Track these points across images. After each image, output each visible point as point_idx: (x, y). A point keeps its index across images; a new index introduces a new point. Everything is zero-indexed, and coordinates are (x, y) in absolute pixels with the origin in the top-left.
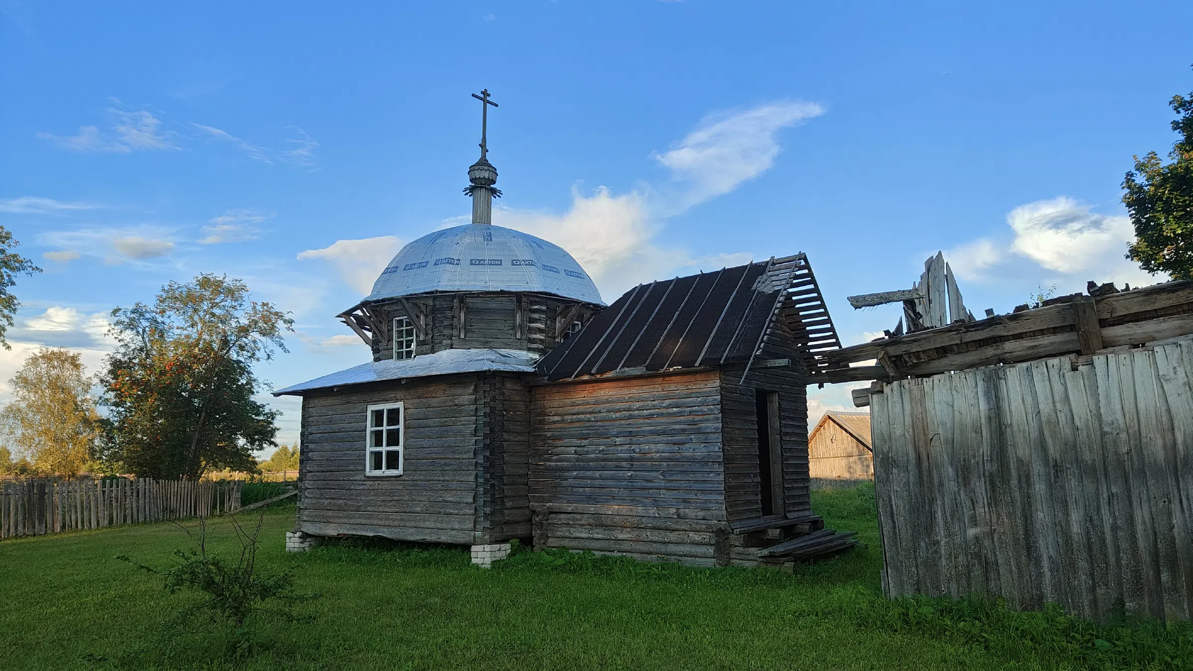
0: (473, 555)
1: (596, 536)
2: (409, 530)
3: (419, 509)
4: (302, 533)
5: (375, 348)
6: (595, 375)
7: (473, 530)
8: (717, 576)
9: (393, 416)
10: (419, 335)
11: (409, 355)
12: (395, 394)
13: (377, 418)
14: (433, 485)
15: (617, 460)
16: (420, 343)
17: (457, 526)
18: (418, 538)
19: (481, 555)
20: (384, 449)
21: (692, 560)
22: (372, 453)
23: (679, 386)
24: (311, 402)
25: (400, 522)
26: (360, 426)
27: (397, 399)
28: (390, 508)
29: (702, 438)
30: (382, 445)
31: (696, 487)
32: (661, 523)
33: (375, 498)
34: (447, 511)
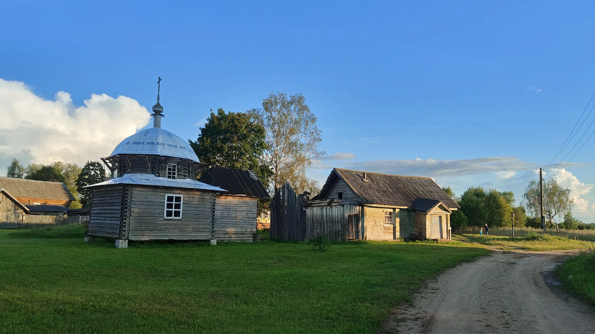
0: (211, 243)
1: (226, 237)
2: (184, 237)
3: (188, 230)
4: (129, 240)
5: (156, 171)
6: (234, 194)
7: (209, 236)
8: (253, 244)
9: (178, 199)
10: (178, 172)
11: (174, 178)
12: (179, 192)
13: (170, 199)
14: (194, 222)
15: (232, 217)
16: (179, 175)
17: (204, 235)
18: (188, 239)
19: (214, 242)
20: (173, 210)
21: (247, 241)
22: (167, 211)
23: (249, 200)
24: (133, 188)
25: (180, 234)
26: (162, 201)
27: (179, 194)
28: (176, 230)
29: (253, 213)
30: (172, 208)
31: (251, 224)
32: (243, 233)
33: (169, 226)
34: (200, 230)
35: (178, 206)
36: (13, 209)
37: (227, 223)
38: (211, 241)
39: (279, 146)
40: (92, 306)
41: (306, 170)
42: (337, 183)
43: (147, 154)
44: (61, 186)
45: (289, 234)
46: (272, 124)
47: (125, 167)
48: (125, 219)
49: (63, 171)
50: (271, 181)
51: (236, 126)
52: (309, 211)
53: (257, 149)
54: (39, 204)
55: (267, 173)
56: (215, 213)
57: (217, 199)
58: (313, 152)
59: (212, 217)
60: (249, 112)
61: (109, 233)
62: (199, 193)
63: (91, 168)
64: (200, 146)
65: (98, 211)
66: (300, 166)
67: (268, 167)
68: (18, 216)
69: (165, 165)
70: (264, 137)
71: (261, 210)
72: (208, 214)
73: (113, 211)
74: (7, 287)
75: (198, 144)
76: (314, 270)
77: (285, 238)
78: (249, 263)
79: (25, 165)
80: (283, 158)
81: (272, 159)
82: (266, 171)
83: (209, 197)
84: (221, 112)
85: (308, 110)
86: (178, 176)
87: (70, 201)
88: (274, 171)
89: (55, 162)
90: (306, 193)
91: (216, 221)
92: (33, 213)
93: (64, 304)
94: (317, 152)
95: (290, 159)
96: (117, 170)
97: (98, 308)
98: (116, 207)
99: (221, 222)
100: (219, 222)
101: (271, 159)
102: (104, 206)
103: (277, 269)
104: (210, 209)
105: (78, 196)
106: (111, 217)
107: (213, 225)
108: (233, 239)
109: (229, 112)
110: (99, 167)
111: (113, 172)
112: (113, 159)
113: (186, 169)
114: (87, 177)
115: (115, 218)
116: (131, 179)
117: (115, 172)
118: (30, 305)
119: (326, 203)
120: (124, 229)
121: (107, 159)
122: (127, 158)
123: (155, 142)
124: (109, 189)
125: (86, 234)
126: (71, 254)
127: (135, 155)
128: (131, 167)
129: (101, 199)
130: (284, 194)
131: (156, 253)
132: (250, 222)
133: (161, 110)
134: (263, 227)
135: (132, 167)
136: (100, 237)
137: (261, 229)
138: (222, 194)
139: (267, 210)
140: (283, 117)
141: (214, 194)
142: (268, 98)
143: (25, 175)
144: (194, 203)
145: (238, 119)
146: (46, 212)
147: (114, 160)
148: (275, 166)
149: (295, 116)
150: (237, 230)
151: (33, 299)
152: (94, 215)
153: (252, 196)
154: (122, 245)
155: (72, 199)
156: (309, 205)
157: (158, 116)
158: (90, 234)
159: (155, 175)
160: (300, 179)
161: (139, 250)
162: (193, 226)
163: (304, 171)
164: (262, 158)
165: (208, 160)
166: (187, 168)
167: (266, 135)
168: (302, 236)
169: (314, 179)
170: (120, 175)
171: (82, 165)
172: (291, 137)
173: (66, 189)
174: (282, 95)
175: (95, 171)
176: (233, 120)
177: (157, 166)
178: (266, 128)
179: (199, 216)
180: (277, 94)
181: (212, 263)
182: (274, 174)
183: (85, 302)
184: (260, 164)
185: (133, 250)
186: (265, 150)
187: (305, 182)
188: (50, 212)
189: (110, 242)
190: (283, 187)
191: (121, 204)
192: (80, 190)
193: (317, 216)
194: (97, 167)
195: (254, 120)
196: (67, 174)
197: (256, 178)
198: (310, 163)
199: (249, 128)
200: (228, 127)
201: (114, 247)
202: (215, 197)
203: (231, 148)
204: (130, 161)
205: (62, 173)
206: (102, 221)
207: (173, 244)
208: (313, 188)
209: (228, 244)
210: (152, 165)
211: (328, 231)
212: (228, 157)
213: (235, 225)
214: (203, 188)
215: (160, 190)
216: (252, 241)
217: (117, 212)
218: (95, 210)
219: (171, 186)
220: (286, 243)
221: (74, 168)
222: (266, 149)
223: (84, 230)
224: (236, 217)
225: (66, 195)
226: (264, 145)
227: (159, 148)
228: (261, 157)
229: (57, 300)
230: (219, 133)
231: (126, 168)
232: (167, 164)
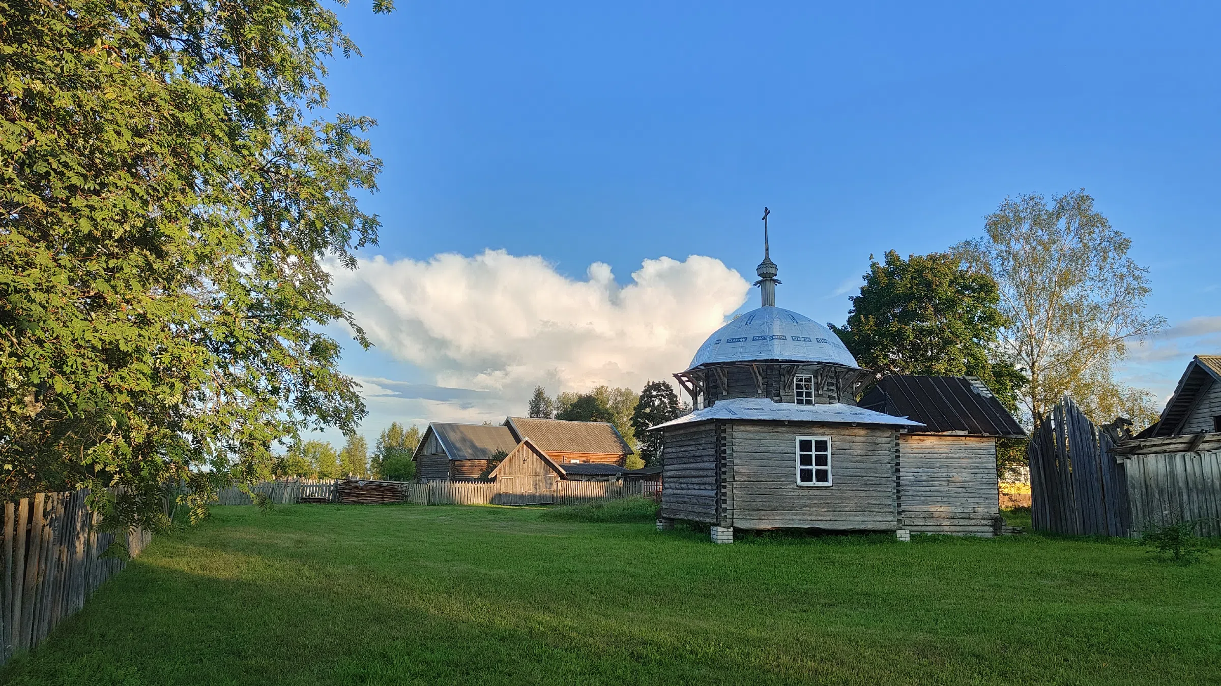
0: (898, 536)
1: (929, 524)
2: (841, 522)
3: (848, 509)
4: (734, 528)
5: (773, 392)
6: (939, 432)
7: (892, 521)
8: (994, 542)
9: (821, 446)
10: (817, 390)
11: (809, 402)
12: (822, 431)
13: (805, 446)
14: (858, 493)
15: (939, 481)
16: (818, 396)
17: (881, 519)
18: (849, 527)
19: (904, 535)
20: (814, 468)
21: (980, 534)
22: (801, 470)
23: (974, 443)
24: (734, 427)
25: (831, 518)
26: (790, 449)
27: (823, 434)
28: (823, 508)
29: (987, 471)
30: (811, 465)
31: (984, 496)
32: (967, 516)
33: (808, 501)
34: (872, 510)
35: (822, 460)
36: (542, 472)
37: (929, 493)
38: (898, 532)
39: (1036, 317)
40: (691, 652)
41: (1112, 365)
42: (1208, 392)
43: (754, 359)
44: (610, 430)
45: (1084, 521)
46: (1014, 269)
47: (716, 387)
48: (725, 487)
49: (611, 403)
50: (1022, 397)
51: (929, 284)
52: (1132, 466)
53: (982, 328)
54: (578, 462)
55: (1011, 381)
56: (901, 474)
57: (902, 444)
58: (1129, 321)
59: (894, 481)
60: (953, 248)
61: (699, 514)
62: (862, 432)
63: (654, 393)
64: (854, 335)
65: (675, 472)
66: (1094, 359)
67: (1012, 365)
68: (551, 484)
69: (791, 377)
70: (995, 300)
71: (1003, 465)
72: (886, 475)
73: (701, 473)
74: (553, 606)
75: (850, 330)
76: (1169, 609)
77: (1073, 530)
78: (992, 583)
79: (552, 395)
80: (1048, 343)
81: (1020, 347)
82: (1008, 375)
83: (884, 440)
84: (891, 258)
85: (1103, 224)
86: (818, 399)
87: (625, 455)
88: (1027, 374)
89: (596, 388)
90: (1120, 421)
91: (904, 490)
92: (573, 477)
93: (643, 643)
94: (1140, 320)
95: (1065, 343)
96: (702, 393)
97: (702, 657)
98: (706, 465)
99: (915, 493)
100: (910, 493)
101: (1017, 348)
102: (685, 463)
103: (1067, 601)
104: (889, 466)
105: (637, 446)
106: (699, 484)
107: (899, 498)
108: (947, 528)
109: (910, 256)
110: (667, 391)
111: (696, 399)
112: (693, 374)
113: (832, 384)
114: (648, 410)
115: (707, 486)
116: (730, 411)
117: (699, 398)
118: (591, 641)
119: (1181, 443)
120: (724, 506)
121: (684, 375)
122: (719, 370)
123: (768, 334)
124: (692, 430)
125: (658, 515)
126: (639, 552)
127: (733, 363)
128: (726, 388)
129: (678, 449)
130: (1060, 424)
131: (788, 555)
132: (981, 491)
133: (772, 271)
134: (1011, 504)
135: (728, 386)
136: (682, 521)
137: (1007, 507)
138: (912, 431)
139: (1020, 465)
140: (1040, 248)
141: (894, 432)
142: (998, 212)
143: (555, 412)
144: (855, 453)
145: (931, 269)
146: (590, 475)
147: (696, 375)
148: (1028, 363)
149: (1069, 242)
150: (953, 509)
151: (595, 632)
152: (669, 480)
153: (981, 433)
154: (723, 537)
155: (627, 452)
156: (1134, 451)
157: (768, 284)
158: (665, 515)
159: (772, 399)
160: (1098, 390)
161: (755, 548)
162: (856, 501)
163: (1106, 370)
164: (996, 347)
165: (873, 362)
166: (834, 381)
167: (1001, 295)
168: (1119, 525)
169: (1138, 387)
170: (709, 403)
171: (638, 391)
172: (1064, 294)
173: (617, 436)
174: (1032, 199)
175: (660, 399)
176: (920, 272)
177: (775, 381)
178: (997, 279)
179: (868, 480)
180: (1018, 201)
181: (908, 581)
182: (1028, 381)
183: (677, 644)
184: (990, 362)
185: (745, 548)
186: (1002, 329)
187: (1112, 396)
188: (596, 475)
189: (701, 531)
190: (1058, 409)
191: (714, 458)
192: (637, 435)
193: (1159, 478)
194: (663, 391)
195: (968, 264)
196: (616, 407)
197: (986, 394)
198: (1120, 349)
199: (959, 284)
200: (911, 288)
201: (710, 541)
202: (897, 438)
203: (922, 332)
204: (724, 375)
205: (608, 406)
206: (684, 492)
207: (818, 536)
208: (1136, 408)
209: (934, 539)
210: (766, 380)
211: (1194, 513)
212: (916, 351)
213: (946, 499)
214: (871, 422)
215: (784, 429)
216: (990, 535)
217: (709, 473)
218: (670, 470)
219: (804, 419)
220: (1076, 540)
221: (627, 395)
222: (1003, 325)
223: (652, 510)
224: (948, 481)
225: (618, 444)
226: (997, 318)
227: (775, 346)
228: (992, 345)
229: (632, 637)
230: (891, 304)
231: (718, 390)
232: (794, 376)
